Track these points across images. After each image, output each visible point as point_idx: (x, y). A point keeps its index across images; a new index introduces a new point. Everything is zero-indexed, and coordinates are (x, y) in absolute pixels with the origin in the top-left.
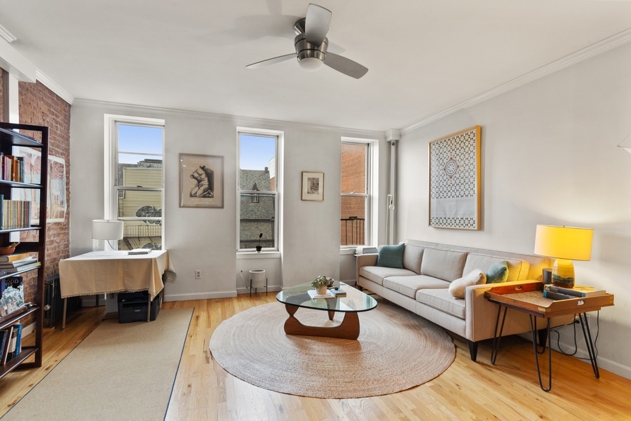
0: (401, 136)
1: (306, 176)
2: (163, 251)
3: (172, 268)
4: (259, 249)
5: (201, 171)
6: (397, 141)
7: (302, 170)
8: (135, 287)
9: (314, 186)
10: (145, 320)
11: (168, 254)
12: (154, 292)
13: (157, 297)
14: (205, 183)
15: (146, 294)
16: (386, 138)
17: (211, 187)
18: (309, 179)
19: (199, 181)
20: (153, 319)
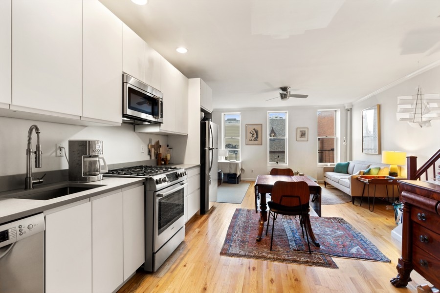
0: (352, 106)
1: (299, 130)
2: (240, 161)
3: (243, 168)
4: (277, 163)
5: (253, 131)
6: (351, 109)
7: (296, 127)
8: (233, 172)
9: (303, 134)
10: (235, 183)
11: (242, 162)
12: (238, 174)
13: (239, 176)
14: (255, 135)
15: (235, 174)
16: (345, 107)
17: (257, 137)
18: (300, 131)
19: (253, 135)
20: (238, 183)
